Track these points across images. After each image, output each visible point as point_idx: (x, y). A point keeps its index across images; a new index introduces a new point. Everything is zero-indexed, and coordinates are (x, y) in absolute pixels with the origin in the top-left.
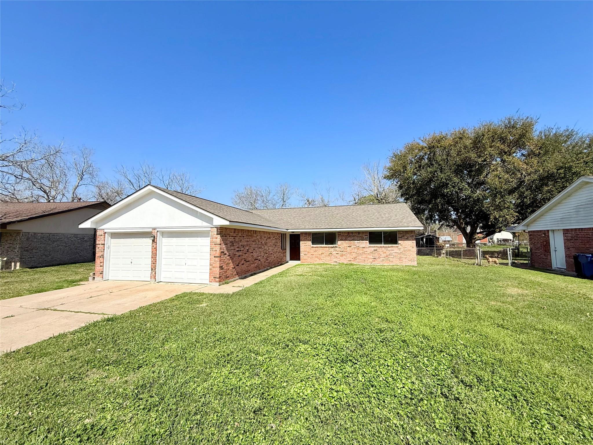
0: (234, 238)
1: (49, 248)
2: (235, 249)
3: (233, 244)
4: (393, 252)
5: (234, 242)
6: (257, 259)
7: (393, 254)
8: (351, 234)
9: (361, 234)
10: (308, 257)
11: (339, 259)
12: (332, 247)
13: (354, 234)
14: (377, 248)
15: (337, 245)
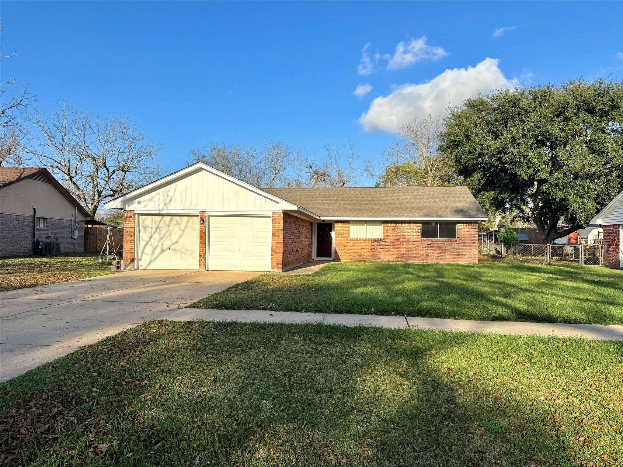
0: (288, 225)
2: (288, 236)
3: (288, 230)
4: (450, 247)
8: (399, 225)
9: (412, 225)
10: (345, 252)
11: (384, 256)
12: (375, 241)
13: (403, 225)
14: (432, 242)
15: (382, 238)
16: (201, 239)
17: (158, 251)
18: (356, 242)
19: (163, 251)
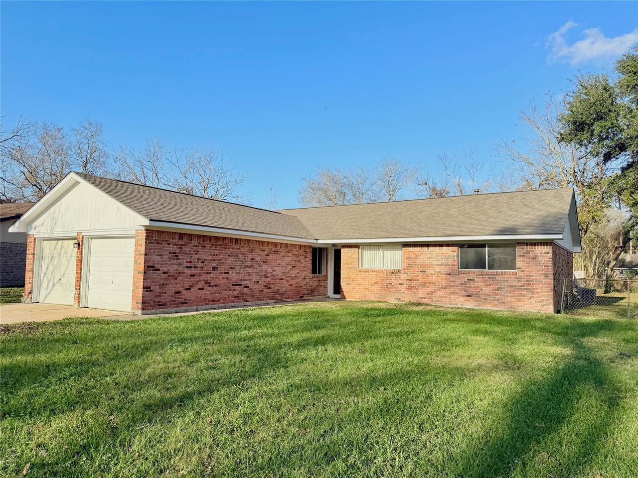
0: (181, 248)
1: (11, 263)
2: (181, 264)
3: (177, 256)
4: (505, 283)
5: (179, 253)
6: (241, 285)
7: (506, 288)
8: (425, 249)
9: (445, 249)
10: (353, 288)
11: (404, 295)
12: (393, 272)
13: (431, 249)
14: (474, 276)
15: (401, 268)
16: (77, 268)
17: (51, 285)
18: (367, 274)
19: (54, 285)
